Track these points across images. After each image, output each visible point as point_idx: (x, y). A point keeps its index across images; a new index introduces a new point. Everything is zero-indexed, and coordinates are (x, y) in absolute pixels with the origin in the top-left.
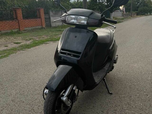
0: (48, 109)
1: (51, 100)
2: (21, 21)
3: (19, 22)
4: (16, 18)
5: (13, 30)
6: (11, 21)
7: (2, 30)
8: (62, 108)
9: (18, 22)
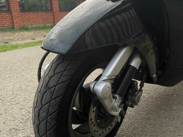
0: (43, 114)
1: (54, 86)
2: (57, 13)
3: (55, 15)
4: (51, 10)
5: (47, 25)
6: (44, 13)
7: (33, 23)
8: (93, 120)
9: (53, 14)
